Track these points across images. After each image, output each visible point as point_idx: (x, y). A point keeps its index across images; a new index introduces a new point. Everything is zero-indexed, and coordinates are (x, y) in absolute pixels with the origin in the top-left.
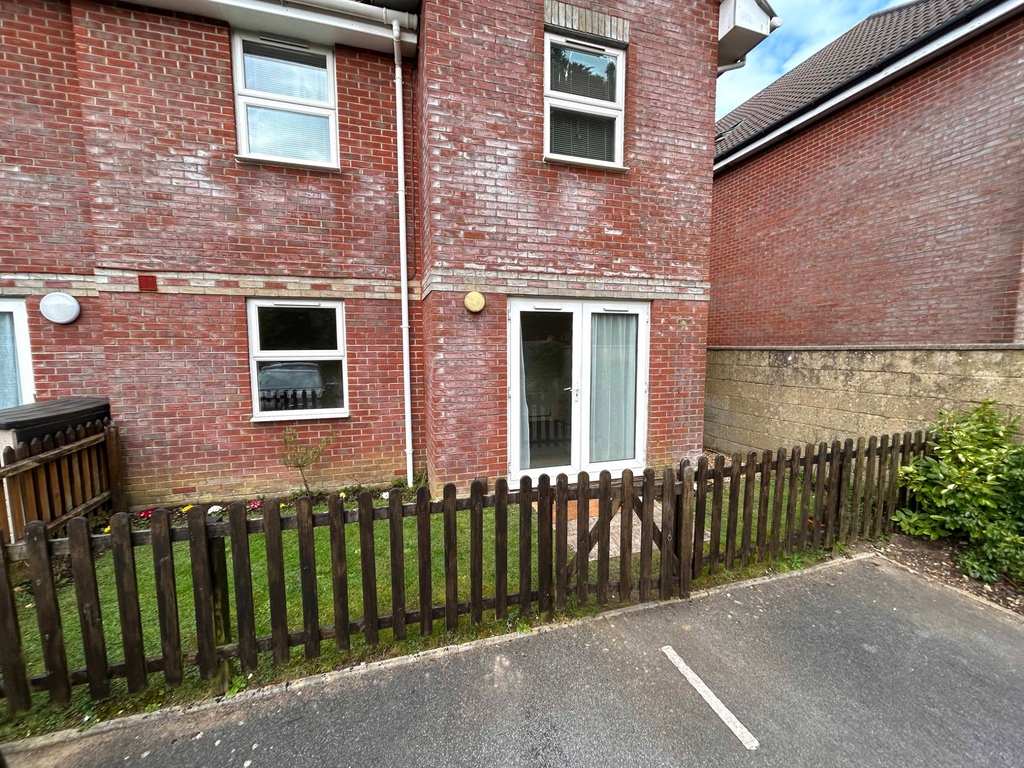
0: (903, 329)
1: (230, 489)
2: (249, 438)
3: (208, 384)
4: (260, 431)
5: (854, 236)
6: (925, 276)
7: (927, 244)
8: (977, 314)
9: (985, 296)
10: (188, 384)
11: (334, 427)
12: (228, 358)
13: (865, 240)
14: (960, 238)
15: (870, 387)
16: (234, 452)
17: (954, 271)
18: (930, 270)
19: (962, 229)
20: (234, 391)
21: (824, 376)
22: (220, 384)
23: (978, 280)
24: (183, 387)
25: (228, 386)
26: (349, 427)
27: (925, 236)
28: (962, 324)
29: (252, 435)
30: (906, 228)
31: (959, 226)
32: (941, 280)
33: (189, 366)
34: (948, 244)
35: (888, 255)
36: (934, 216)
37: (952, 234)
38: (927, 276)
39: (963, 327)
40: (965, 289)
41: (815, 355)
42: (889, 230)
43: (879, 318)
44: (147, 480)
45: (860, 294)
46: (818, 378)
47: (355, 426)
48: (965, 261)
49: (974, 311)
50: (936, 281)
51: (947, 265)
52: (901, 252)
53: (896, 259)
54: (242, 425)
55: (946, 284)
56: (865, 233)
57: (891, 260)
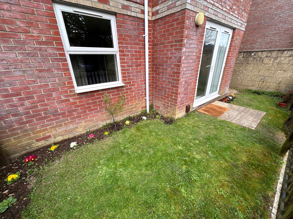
0: (261, 46)
1: (71, 131)
2: (76, 103)
3: (40, 71)
4: (82, 98)
5: (252, 14)
6: (272, 29)
7: (276, 17)
8: (285, 41)
9: (289, 35)
10: (24, 71)
11: (117, 91)
12: (50, 51)
13: (256, 16)
14: (287, 16)
15: (283, 62)
16: (68, 112)
17: (282, 27)
18: (274, 27)
19: (289, 12)
20: (60, 75)
21: (266, 59)
22: (49, 70)
23: (288, 30)
24: (20, 73)
25: (55, 72)
26: (124, 90)
27: (276, 15)
28: (279, 44)
29: (77, 101)
30: (271, 12)
31: (288, 11)
32: (277, 30)
33: (20, 57)
34: (283, 18)
35: (262, 21)
36: (281, 7)
37: (285, 14)
38: (273, 29)
39: (279, 45)
40: (283, 33)
41: (263, 53)
42: (265, 12)
43: (254, 43)
44: (15, 139)
45: (250, 35)
46: (263, 60)
47: (126, 89)
48: (286, 24)
49: (284, 40)
50: (275, 31)
51: (280, 25)
52: (266, 20)
53: (264, 23)
54: (70, 96)
55: (278, 32)
56: (256, 13)
57: (263, 23)
